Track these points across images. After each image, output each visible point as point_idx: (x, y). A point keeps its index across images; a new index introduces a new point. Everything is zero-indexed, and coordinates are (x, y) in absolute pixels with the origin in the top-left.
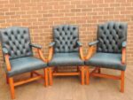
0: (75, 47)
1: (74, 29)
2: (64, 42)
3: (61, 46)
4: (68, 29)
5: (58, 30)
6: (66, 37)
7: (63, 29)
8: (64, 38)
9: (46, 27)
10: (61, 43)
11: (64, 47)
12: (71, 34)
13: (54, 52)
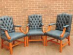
0: (40, 26)
1: (40, 17)
2: (34, 24)
3: (33, 26)
4: (37, 17)
5: (31, 17)
6: (35, 21)
7: (34, 17)
8: (34, 22)
9: (25, 16)
10: (33, 24)
11: (34, 26)
12: (38, 19)
13: (29, 29)
